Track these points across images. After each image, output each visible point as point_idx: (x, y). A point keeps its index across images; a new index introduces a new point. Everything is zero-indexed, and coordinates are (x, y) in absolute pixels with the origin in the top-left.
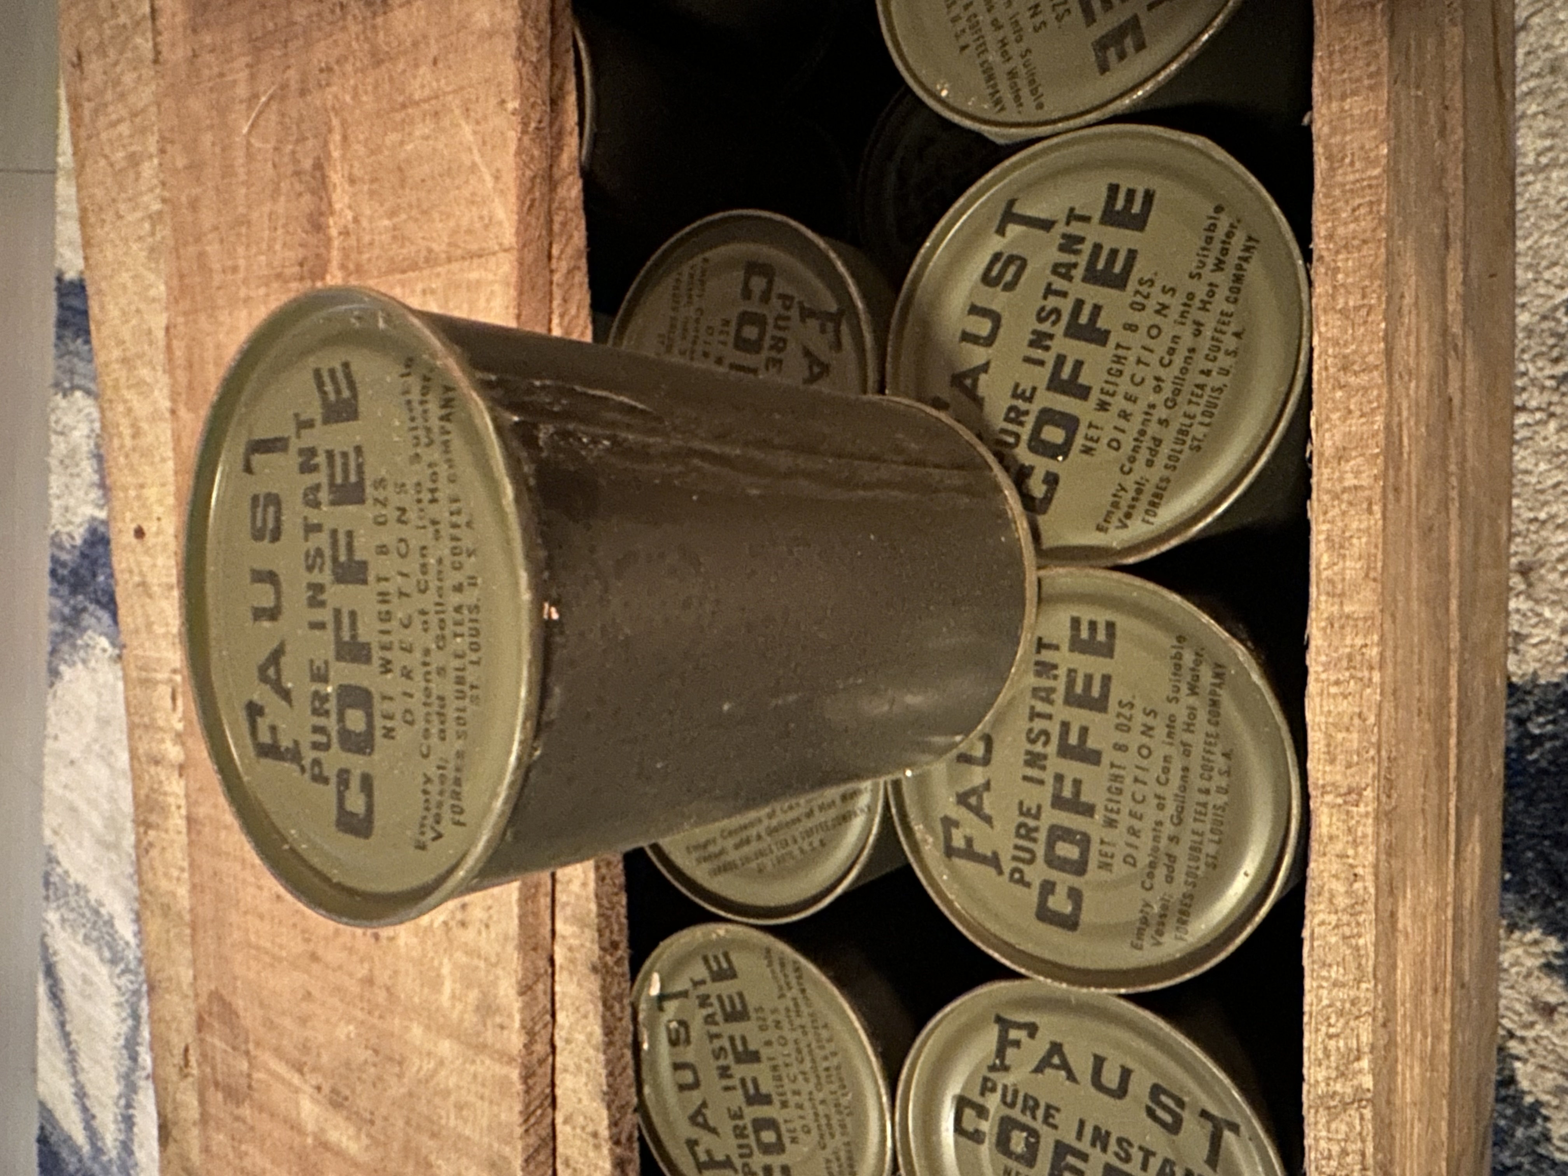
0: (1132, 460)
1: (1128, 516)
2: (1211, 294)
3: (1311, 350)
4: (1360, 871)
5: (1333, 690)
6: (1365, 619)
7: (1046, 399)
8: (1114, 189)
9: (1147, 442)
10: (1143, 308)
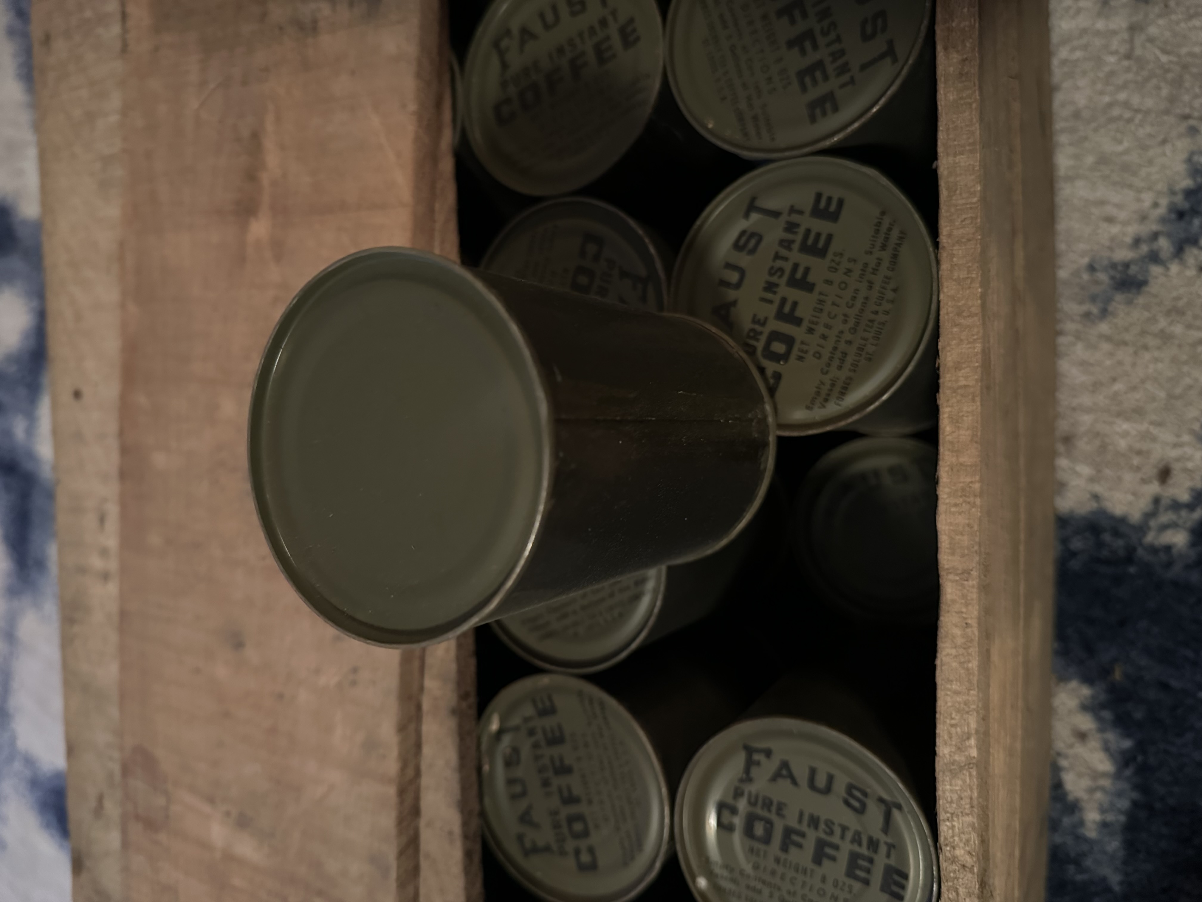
0: (829, 365)
1: (826, 400)
2: (879, 264)
3: (939, 302)
4: (969, 621)
5: (953, 509)
6: (971, 466)
7: (774, 325)
8: (819, 196)
9: (838, 354)
10: (836, 270)
